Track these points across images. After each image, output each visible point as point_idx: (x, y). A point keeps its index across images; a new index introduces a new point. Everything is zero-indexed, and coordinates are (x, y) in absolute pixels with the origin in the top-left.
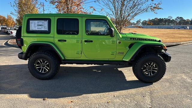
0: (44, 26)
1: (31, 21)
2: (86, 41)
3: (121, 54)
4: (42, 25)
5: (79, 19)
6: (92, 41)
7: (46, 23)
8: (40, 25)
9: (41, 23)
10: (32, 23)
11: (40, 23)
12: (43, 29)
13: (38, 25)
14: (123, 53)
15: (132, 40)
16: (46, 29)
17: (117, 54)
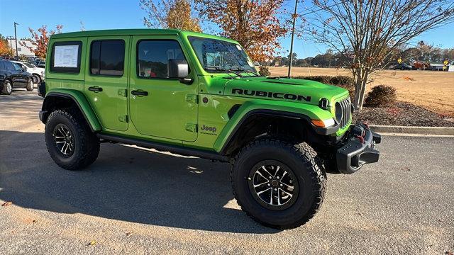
2: (134, 93)
3: (208, 132)
5: (126, 40)
6: (146, 94)
14: (214, 129)
15: (237, 94)
17: (200, 130)
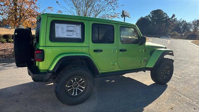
0: (76, 31)
1: (56, 25)
4: (73, 31)
7: (78, 28)
8: (71, 31)
9: (72, 28)
10: (58, 27)
11: (70, 28)
12: (74, 36)
13: (67, 31)
16: (79, 36)
